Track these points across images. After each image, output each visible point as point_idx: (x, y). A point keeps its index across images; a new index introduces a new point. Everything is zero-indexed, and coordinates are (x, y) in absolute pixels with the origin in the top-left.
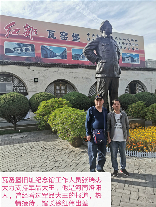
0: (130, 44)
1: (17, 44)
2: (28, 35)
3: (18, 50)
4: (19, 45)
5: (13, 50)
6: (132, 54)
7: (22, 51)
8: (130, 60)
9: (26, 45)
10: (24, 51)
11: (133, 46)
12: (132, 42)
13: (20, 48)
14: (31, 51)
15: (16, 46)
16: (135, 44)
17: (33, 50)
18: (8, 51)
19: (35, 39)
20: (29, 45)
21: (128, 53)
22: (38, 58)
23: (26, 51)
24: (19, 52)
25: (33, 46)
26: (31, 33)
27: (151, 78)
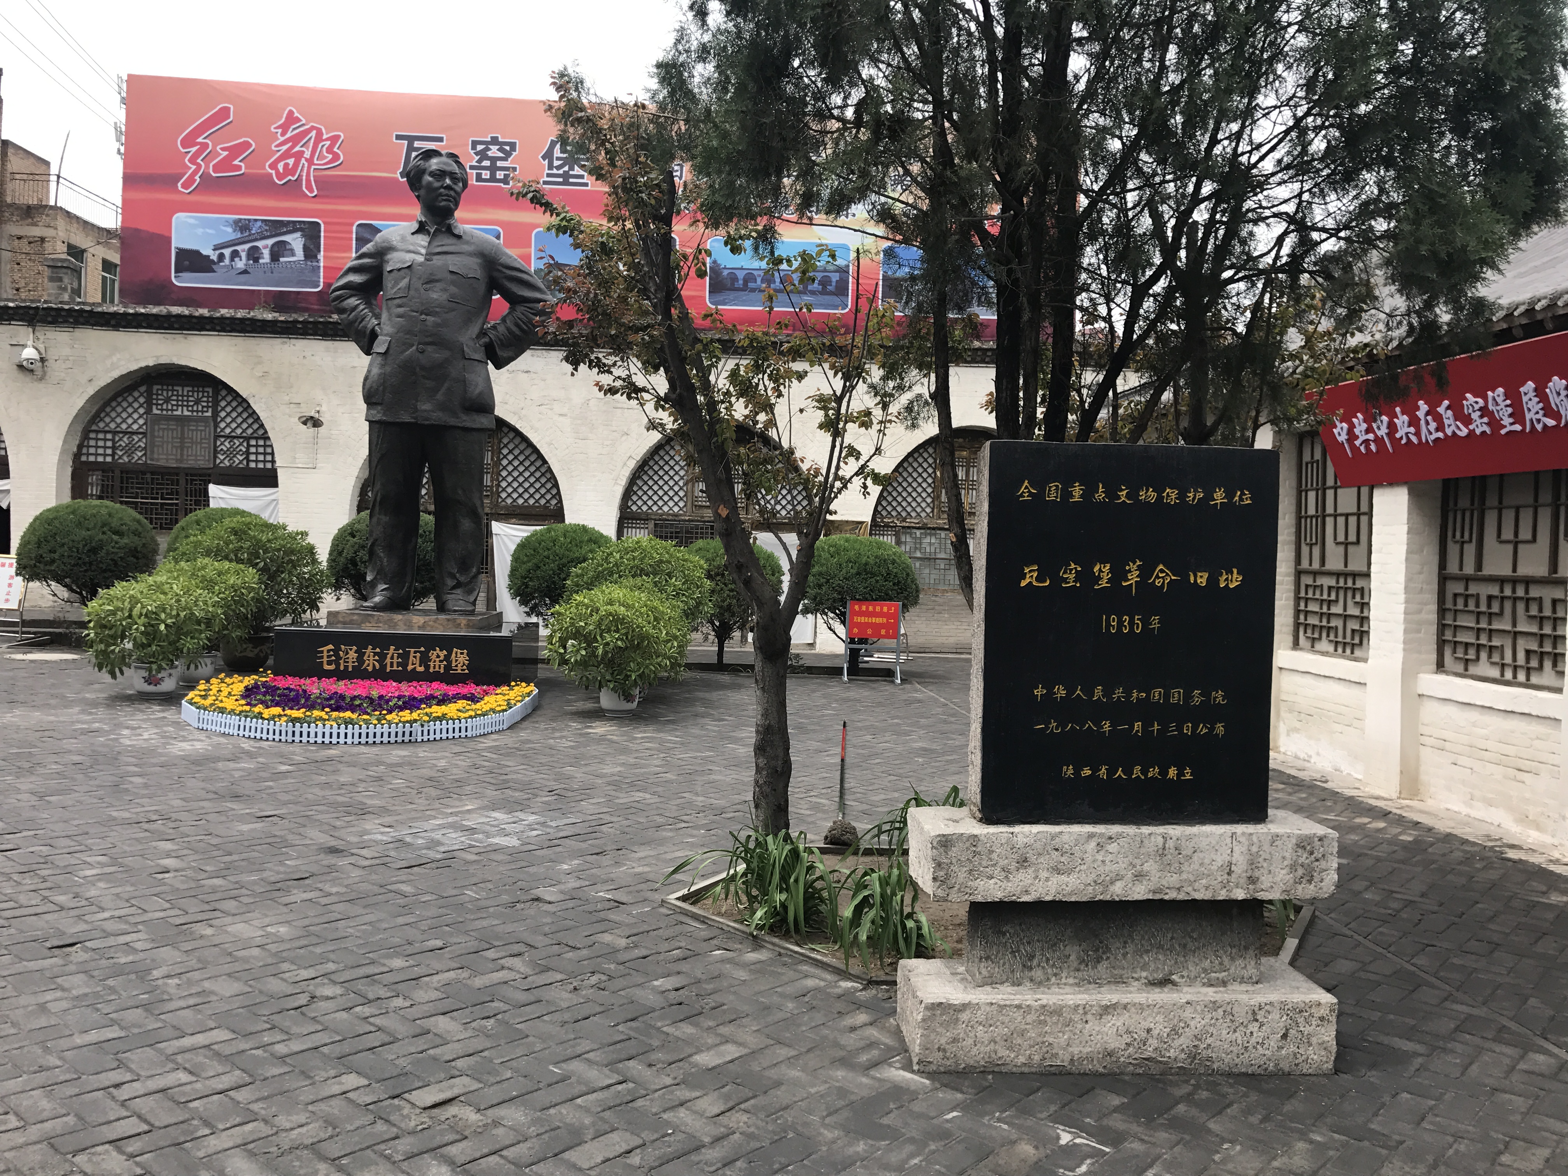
1: (237, 222)
2: (292, 172)
3: (235, 254)
4: (242, 227)
5: (214, 257)
7: (256, 260)
9: (277, 228)
10: (266, 258)
13: (247, 246)
14: (300, 254)
15: (230, 234)
17: (311, 253)
18: (191, 261)
19: (329, 188)
20: (293, 227)
23: (275, 256)
24: (240, 264)
25: (311, 233)
26: (310, 161)
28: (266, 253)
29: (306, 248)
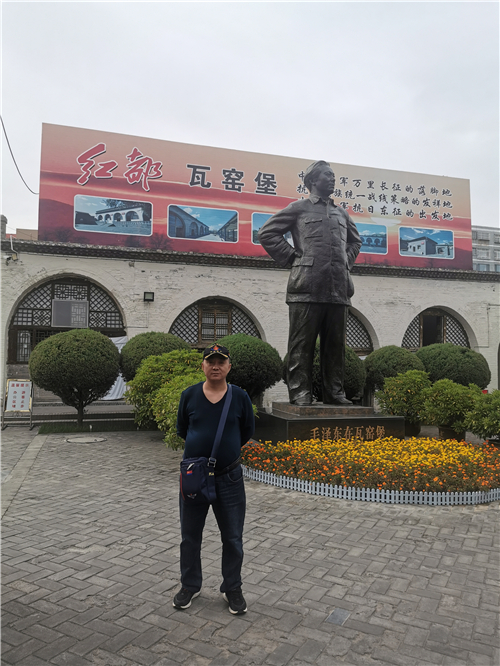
0: (426, 202)
1: (108, 201)
2: (137, 178)
3: (108, 217)
4: (112, 203)
5: (97, 217)
6: (431, 231)
7: (119, 220)
8: (424, 248)
9: (129, 205)
10: (124, 219)
11: (436, 208)
12: (432, 198)
13: (114, 213)
14: (141, 219)
15: (105, 206)
16: (441, 203)
17: (147, 218)
18: (84, 218)
19: (156, 188)
20: (137, 205)
21: (419, 229)
22: (158, 238)
23: (129, 218)
24: (110, 222)
25: (147, 208)
26: (146, 174)
27: (489, 301)
28: (124, 217)
29: (144, 216)
